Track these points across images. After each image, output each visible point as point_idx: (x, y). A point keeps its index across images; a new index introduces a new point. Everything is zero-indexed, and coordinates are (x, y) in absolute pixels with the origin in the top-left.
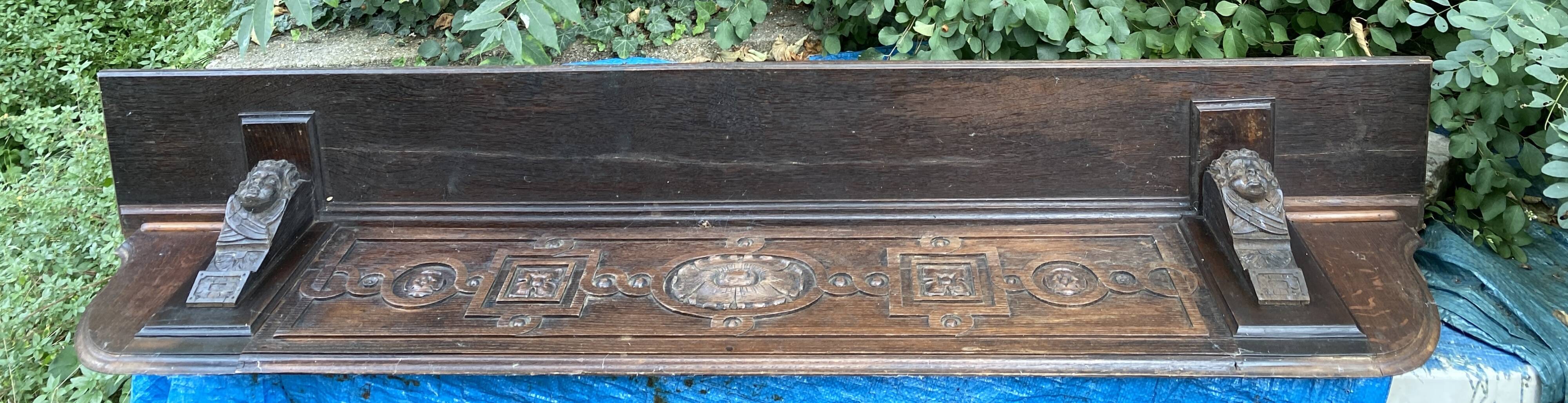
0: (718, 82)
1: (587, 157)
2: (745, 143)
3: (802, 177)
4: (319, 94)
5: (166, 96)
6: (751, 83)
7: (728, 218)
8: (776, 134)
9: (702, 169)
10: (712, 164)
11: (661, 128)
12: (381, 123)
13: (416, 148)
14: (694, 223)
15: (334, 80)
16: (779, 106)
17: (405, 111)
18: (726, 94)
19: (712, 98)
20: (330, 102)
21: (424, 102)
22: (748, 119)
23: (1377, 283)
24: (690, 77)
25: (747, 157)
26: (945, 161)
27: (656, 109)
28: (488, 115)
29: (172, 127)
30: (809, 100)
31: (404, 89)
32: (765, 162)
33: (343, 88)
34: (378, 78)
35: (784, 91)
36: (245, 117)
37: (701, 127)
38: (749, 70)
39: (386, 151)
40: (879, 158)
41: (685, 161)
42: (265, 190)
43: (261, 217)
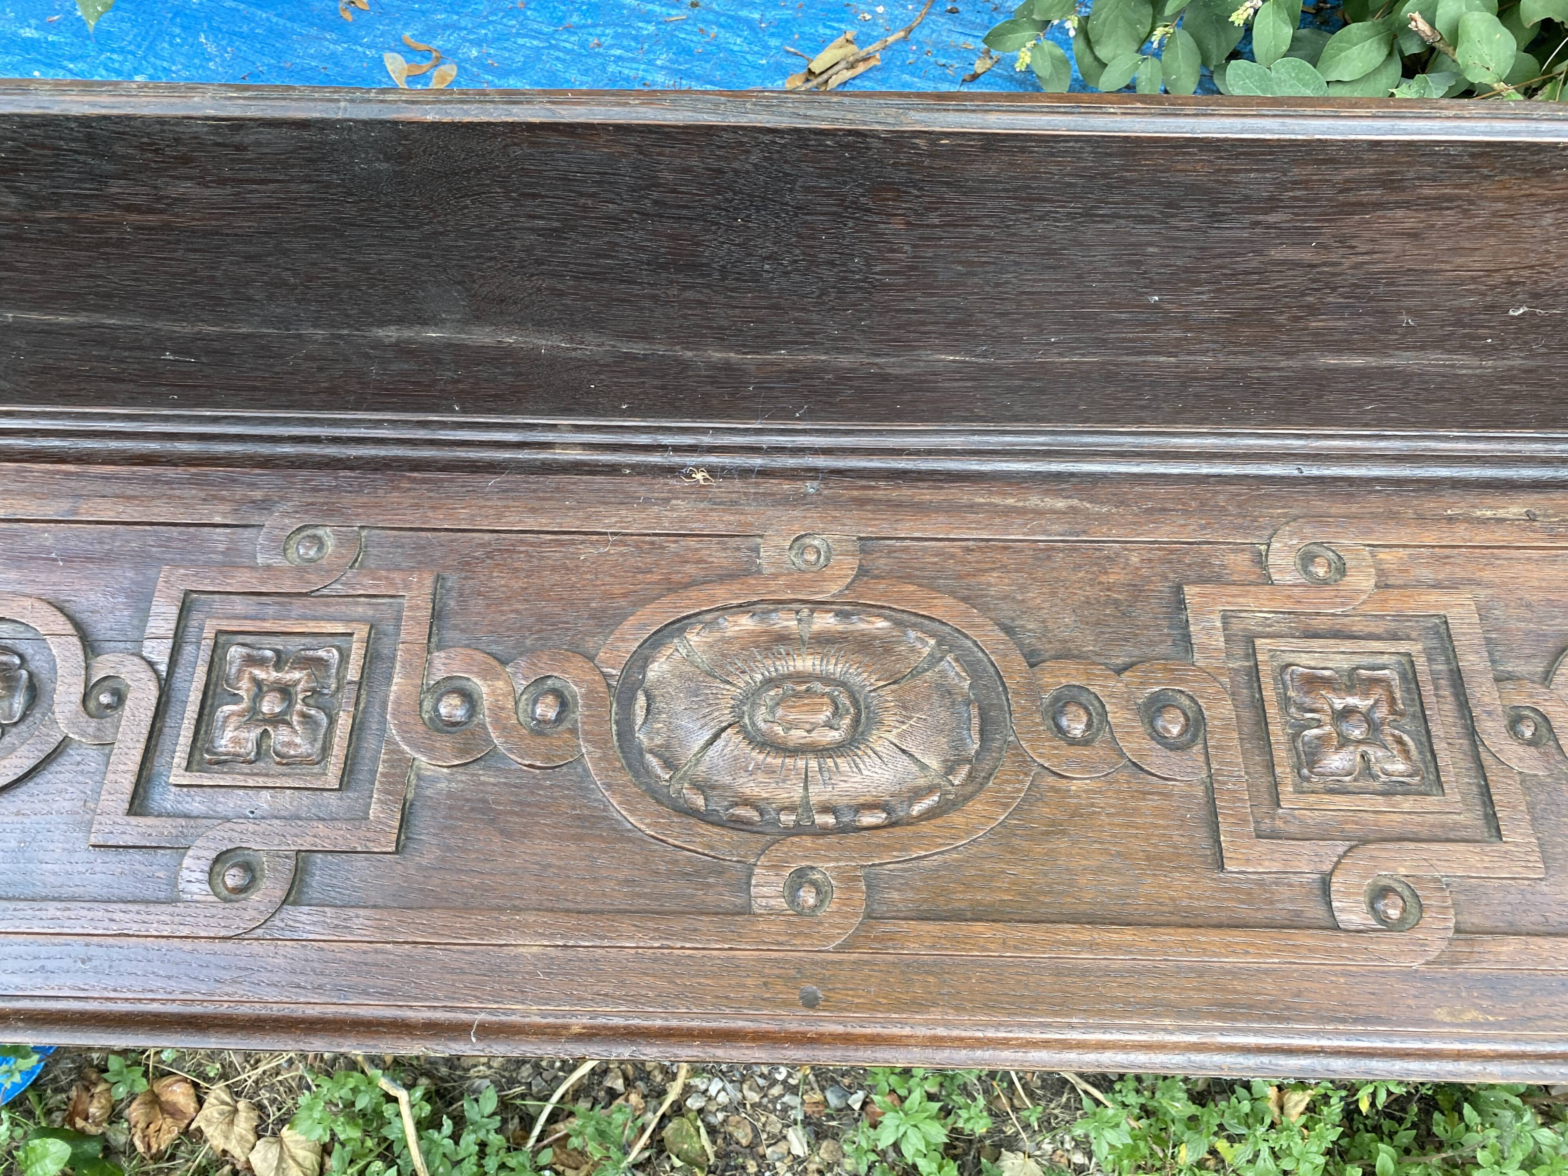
0: (736, 165)
1: (346, 332)
2: (815, 317)
3: (969, 384)
6: (851, 171)
7: (757, 461)
8: (912, 300)
9: (684, 366)
10: (717, 355)
11: (553, 274)
14: (672, 471)
16: (938, 232)
18: (763, 198)
19: (715, 207)
22: (832, 263)
24: (639, 149)
25: (816, 344)
26: (1392, 362)
27: (532, 230)
30: (1041, 218)
32: (868, 355)
35: (964, 194)
37: (681, 277)
38: (850, 132)
40: (1204, 352)
41: (638, 348)
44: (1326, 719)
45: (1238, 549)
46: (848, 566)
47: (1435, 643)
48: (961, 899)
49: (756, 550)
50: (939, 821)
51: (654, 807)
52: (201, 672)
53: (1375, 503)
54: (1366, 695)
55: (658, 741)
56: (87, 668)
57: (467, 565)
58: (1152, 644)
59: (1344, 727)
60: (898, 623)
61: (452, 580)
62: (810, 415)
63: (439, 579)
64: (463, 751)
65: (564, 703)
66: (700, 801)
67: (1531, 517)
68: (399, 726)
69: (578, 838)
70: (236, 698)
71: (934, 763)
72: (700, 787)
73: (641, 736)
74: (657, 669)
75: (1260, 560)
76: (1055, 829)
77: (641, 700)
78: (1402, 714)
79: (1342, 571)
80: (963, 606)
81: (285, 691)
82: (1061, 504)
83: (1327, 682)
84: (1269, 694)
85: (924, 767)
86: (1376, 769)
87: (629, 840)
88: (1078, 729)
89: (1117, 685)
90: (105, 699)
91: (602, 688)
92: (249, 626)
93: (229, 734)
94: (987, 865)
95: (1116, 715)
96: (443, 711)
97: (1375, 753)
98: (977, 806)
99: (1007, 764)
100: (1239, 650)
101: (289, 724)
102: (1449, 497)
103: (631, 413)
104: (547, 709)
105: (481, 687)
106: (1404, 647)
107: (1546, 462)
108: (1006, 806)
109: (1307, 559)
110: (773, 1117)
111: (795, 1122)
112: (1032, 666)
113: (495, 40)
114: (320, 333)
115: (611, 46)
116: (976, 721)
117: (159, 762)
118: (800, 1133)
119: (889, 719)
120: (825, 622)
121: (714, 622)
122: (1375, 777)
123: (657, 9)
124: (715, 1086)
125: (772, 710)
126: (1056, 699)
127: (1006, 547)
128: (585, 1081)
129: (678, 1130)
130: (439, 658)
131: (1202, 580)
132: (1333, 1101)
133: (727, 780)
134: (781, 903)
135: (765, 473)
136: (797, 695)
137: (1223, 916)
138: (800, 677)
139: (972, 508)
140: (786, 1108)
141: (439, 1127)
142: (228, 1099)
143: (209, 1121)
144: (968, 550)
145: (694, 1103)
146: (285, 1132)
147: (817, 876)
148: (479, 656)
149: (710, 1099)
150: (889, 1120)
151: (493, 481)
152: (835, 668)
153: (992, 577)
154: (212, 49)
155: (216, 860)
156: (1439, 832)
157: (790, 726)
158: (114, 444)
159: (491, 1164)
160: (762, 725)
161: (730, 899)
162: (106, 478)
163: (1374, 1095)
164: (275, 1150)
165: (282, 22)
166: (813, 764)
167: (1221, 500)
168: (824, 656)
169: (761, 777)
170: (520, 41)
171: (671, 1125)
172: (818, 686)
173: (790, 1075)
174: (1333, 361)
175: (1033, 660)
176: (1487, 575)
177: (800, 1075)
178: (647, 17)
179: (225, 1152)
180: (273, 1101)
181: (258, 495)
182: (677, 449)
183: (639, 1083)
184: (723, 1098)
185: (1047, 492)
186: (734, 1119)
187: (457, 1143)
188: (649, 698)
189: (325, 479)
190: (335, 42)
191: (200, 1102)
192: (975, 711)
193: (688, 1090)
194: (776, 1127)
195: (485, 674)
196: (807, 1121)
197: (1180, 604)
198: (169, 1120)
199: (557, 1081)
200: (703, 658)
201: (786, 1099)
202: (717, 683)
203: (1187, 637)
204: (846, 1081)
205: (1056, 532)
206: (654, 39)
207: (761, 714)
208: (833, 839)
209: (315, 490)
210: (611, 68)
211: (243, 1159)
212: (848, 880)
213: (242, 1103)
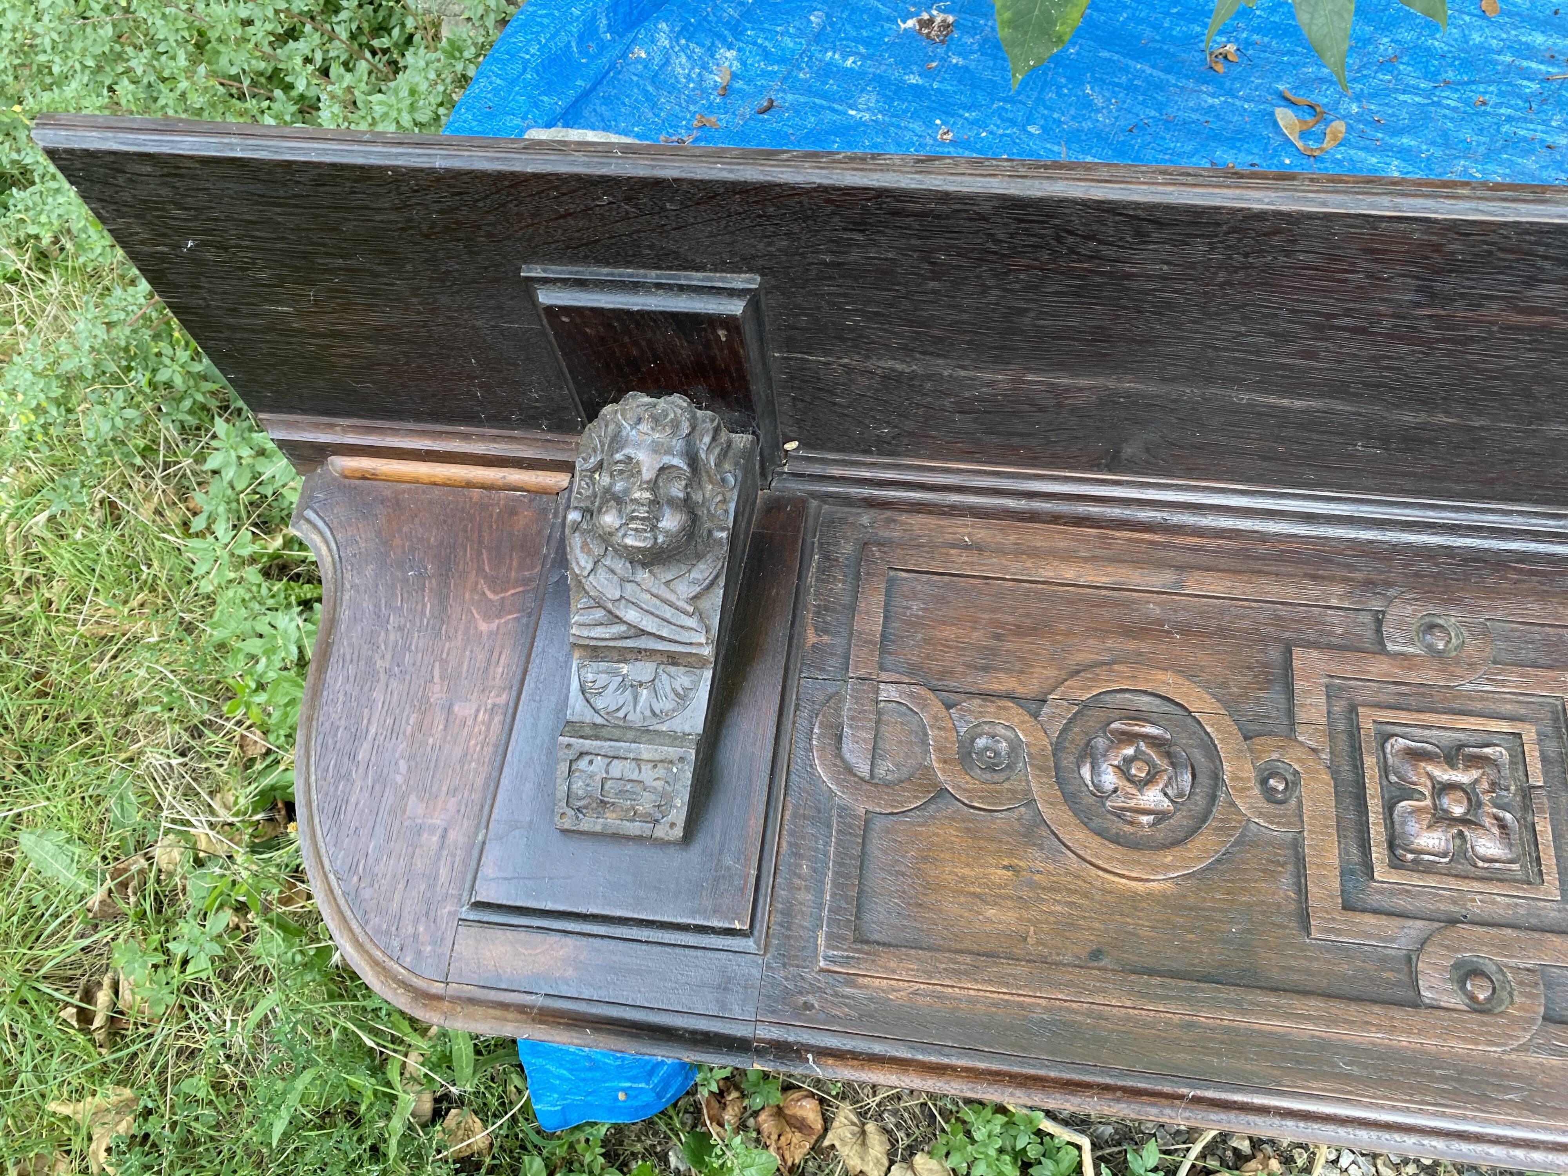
4: (774, 234)
5: (278, 210)
12: (965, 316)
13: (1058, 374)
15: (828, 201)
17: (1056, 294)
20: (810, 258)
21: (1129, 276)
28: (1336, 322)
29: (331, 281)
31: (1071, 239)
33: (859, 226)
34: (986, 208)
36: (545, 281)
39: (963, 373)
42: (671, 522)
43: (670, 577)
81: (1468, 792)
113: (1373, 95)
115: (1499, 105)
123: (1534, 65)
142: (856, 1120)
143: (840, 1139)
146: (919, 1159)
154: (1099, 102)
165: (1156, 73)
170: (1402, 97)
178: (1526, 74)
179: (860, 1171)
180: (899, 1126)
190: (1212, 95)
191: (828, 1120)
198: (798, 1134)
206: (1541, 98)
213: (871, 1127)
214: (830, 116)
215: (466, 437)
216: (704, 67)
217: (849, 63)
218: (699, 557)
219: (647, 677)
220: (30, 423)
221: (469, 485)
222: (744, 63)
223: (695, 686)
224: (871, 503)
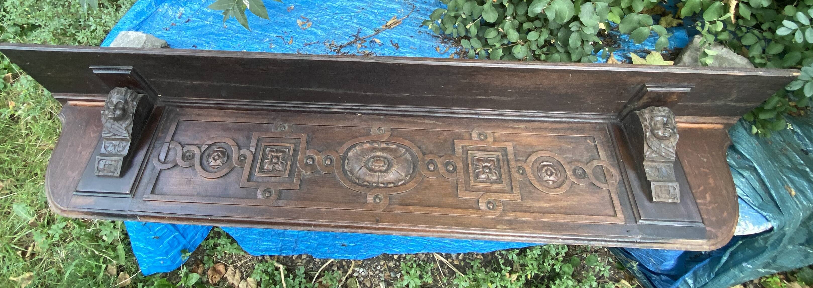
1: (295, 89)
2: (381, 88)
7: (371, 112)
8: (399, 86)
9: (357, 95)
10: (363, 93)
11: (334, 81)
14: (354, 113)
23: (711, 181)
25: (382, 92)
26: (490, 98)
32: (392, 94)
36: (94, 69)
37: (357, 81)
40: (454, 96)
41: (349, 92)
42: (118, 112)
43: (121, 123)
44: (481, 167)
45: (466, 132)
46: (389, 134)
47: (504, 153)
48: (407, 202)
49: (370, 130)
50: (403, 186)
51: (349, 182)
52: (261, 153)
53: (494, 124)
54: (489, 163)
55: (350, 169)
56: (239, 152)
57: (313, 132)
58: (448, 151)
59: (485, 169)
60: (398, 146)
61: (310, 135)
62: (382, 103)
63: (308, 135)
64: (312, 170)
65: (331, 161)
66: (357, 181)
67: (526, 128)
68: (300, 165)
69: (333, 188)
70: (268, 159)
71: (403, 174)
72: (358, 178)
73: (346, 168)
74: (350, 154)
75: (470, 135)
76: (426, 188)
77: (347, 160)
78: (496, 167)
79: (487, 138)
80: (411, 143)
81: (277, 157)
82: (431, 122)
83: (481, 160)
84: (470, 162)
85: (401, 175)
86: (490, 178)
87: (344, 188)
88: (432, 168)
89: (440, 160)
90: (242, 158)
91: (339, 158)
92: (271, 144)
93: (266, 166)
94: (413, 195)
95: (439, 166)
96: (308, 162)
97: (490, 175)
98: (411, 183)
99: (418, 175)
100: (465, 153)
101: (278, 164)
102: (510, 123)
103: (347, 102)
104: (328, 162)
105: (316, 157)
106: (497, 153)
107: (528, 117)
108: (417, 183)
109: (480, 135)
110: (376, 279)
111: (382, 281)
112: (424, 155)
113: (320, 16)
114: (290, 88)
115: (345, 18)
116: (412, 166)
117: (253, 171)
118: (383, 284)
119: (395, 165)
120: (384, 145)
121: (362, 145)
122: (490, 180)
124: (361, 270)
125: (372, 163)
126: (428, 162)
127: (420, 130)
128: (327, 268)
129: (351, 281)
130: (308, 151)
131: (458, 139)
132: (523, 277)
133: (363, 177)
134: (372, 201)
135: (373, 114)
136: (377, 160)
137: (458, 206)
138: (378, 157)
139: (414, 123)
140: (380, 277)
141: (289, 277)
142: (234, 270)
143: (229, 275)
144: (413, 131)
145: (355, 275)
146: (248, 279)
147: (379, 196)
148: (315, 151)
149: (360, 274)
150: (406, 277)
151: (319, 115)
152: (385, 155)
153: (417, 137)
155: (264, 191)
156: (502, 191)
157: (375, 166)
158: (244, 107)
159: (303, 286)
160: (370, 166)
161: (363, 201)
162: (242, 113)
163: (531, 273)
164: (245, 284)
166: (380, 174)
167: (463, 122)
168: (383, 153)
169: (370, 177)
171: (349, 280)
172: (381, 158)
173: (381, 268)
174: (479, 97)
175: (424, 154)
176: (516, 139)
177: (383, 268)
178: (353, 11)
179: (233, 284)
180: (245, 271)
181: (272, 117)
182: (355, 109)
183: (341, 269)
184: (363, 274)
185: (429, 120)
186: (366, 280)
187: (294, 282)
188: (348, 160)
189: (285, 114)
190: (286, 17)
191: (226, 271)
192: (412, 164)
193: (354, 271)
194: (377, 282)
195: (317, 155)
196: (385, 281)
197: (453, 143)
198: (218, 275)
199: (319, 267)
200: (359, 152)
201: (380, 275)
202: (362, 157)
203: (454, 150)
204: (396, 270)
205: (429, 128)
206: (354, 16)
207: (370, 164)
208: (383, 189)
209: (284, 116)
210: (345, 23)
211: (237, 286)
212: (385, 197)
213: (237, 271)
214: (201, 23)
215: (94, 96)
216: (176, 12)
217: (209, 11)
218: (127, 119)
219: (117, 144)
220: (26, 93)
221: (96, 106)
222: (186, 11)
223: (127, 145)
224: (179, 106)
